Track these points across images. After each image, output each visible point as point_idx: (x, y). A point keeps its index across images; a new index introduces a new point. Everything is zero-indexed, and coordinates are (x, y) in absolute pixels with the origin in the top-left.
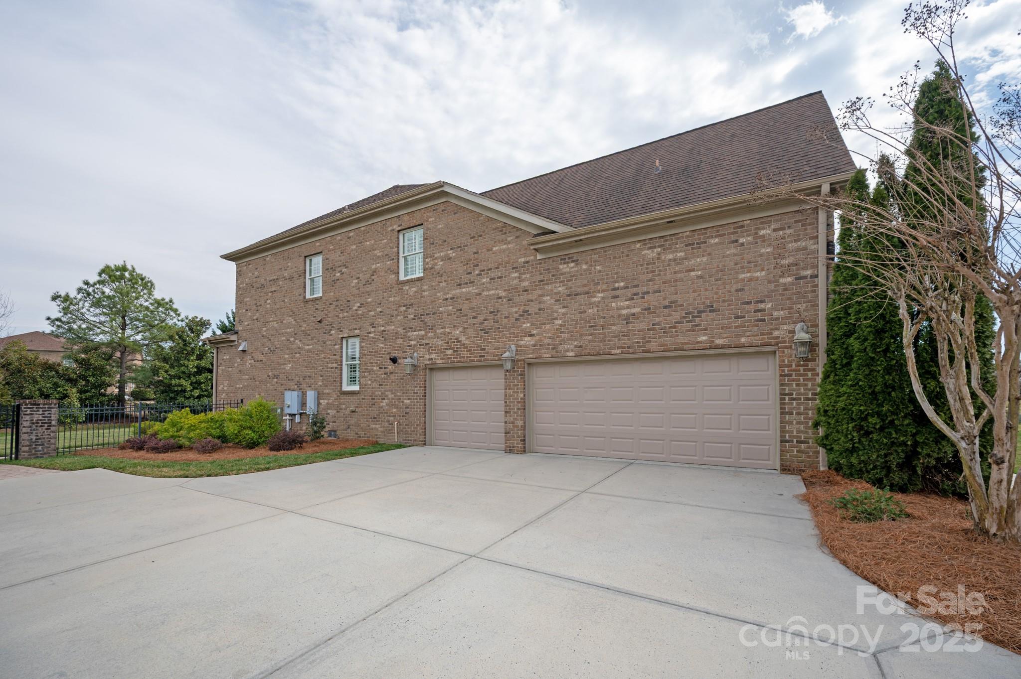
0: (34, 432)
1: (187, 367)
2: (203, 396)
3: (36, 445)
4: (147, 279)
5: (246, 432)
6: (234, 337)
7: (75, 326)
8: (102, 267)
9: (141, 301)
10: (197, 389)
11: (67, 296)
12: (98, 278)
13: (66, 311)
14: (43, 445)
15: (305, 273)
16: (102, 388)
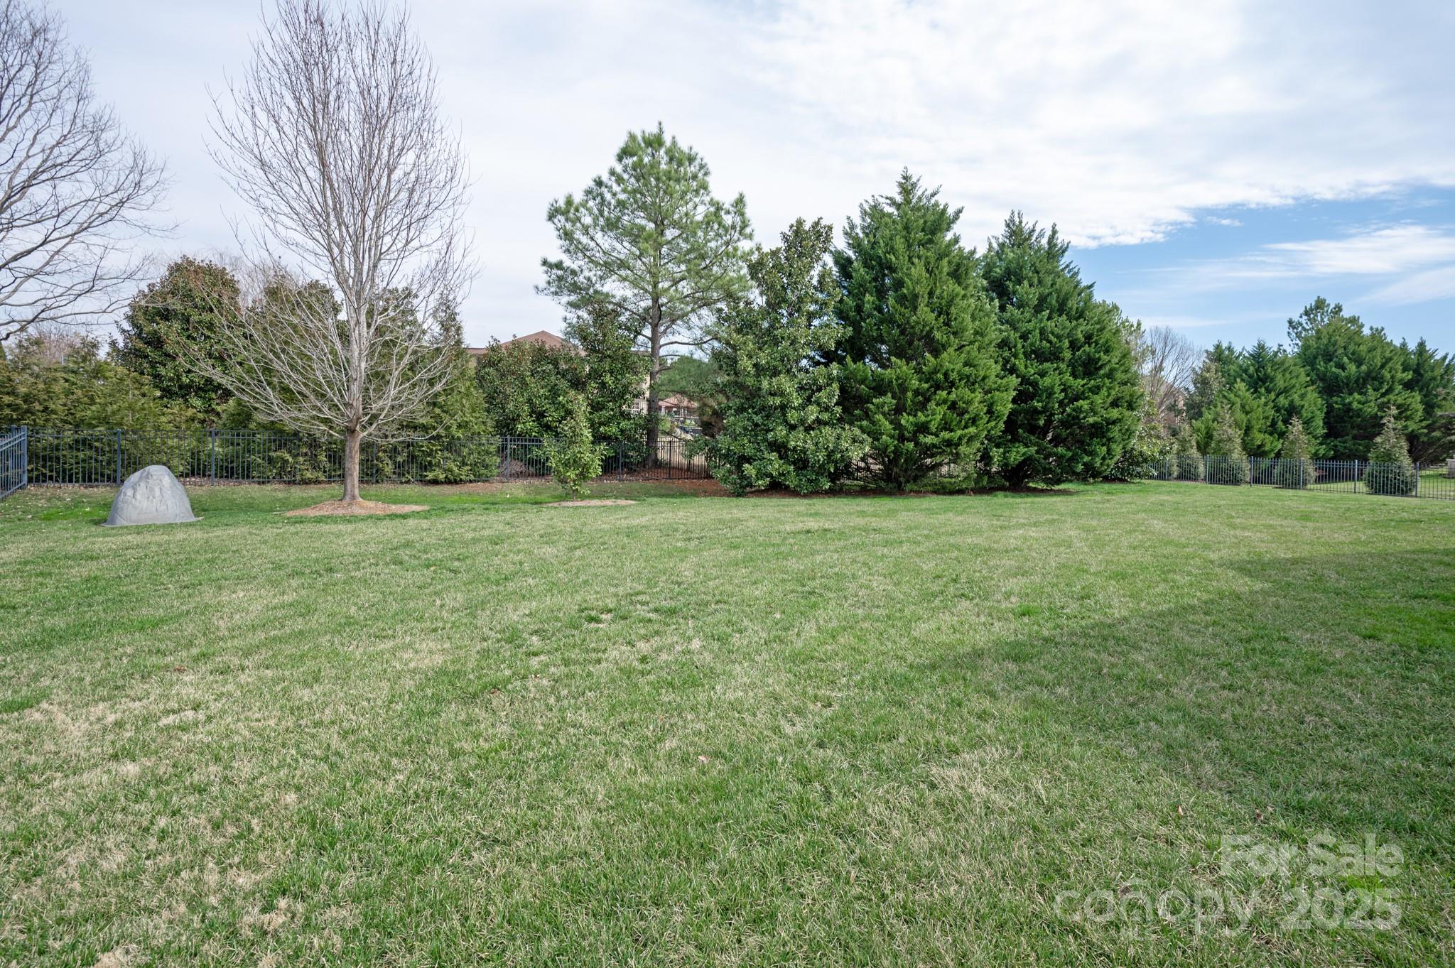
16: (626, 400)
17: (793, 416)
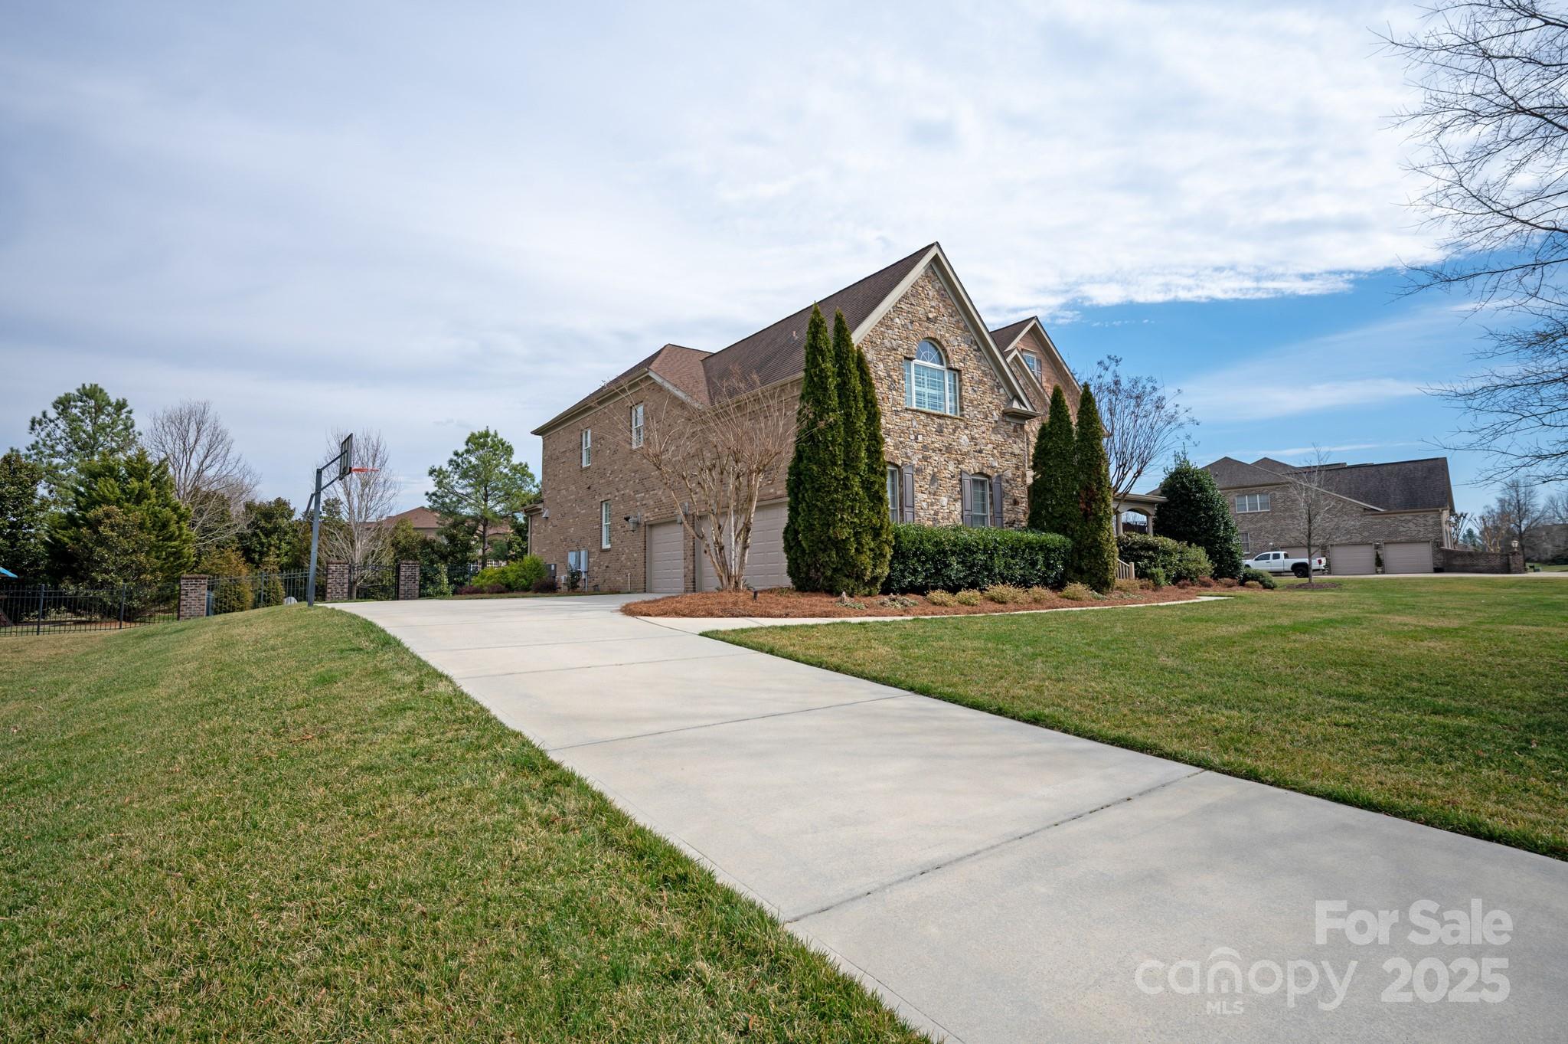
4: (507, 444)
5: (521, 580)
6: (540, 506)
7: (447, 500)
8: (468, 435)
9: (501, 468)
11: (441, 469)
12: (465, 447)
13: (439, 484)
15: (582, 445)
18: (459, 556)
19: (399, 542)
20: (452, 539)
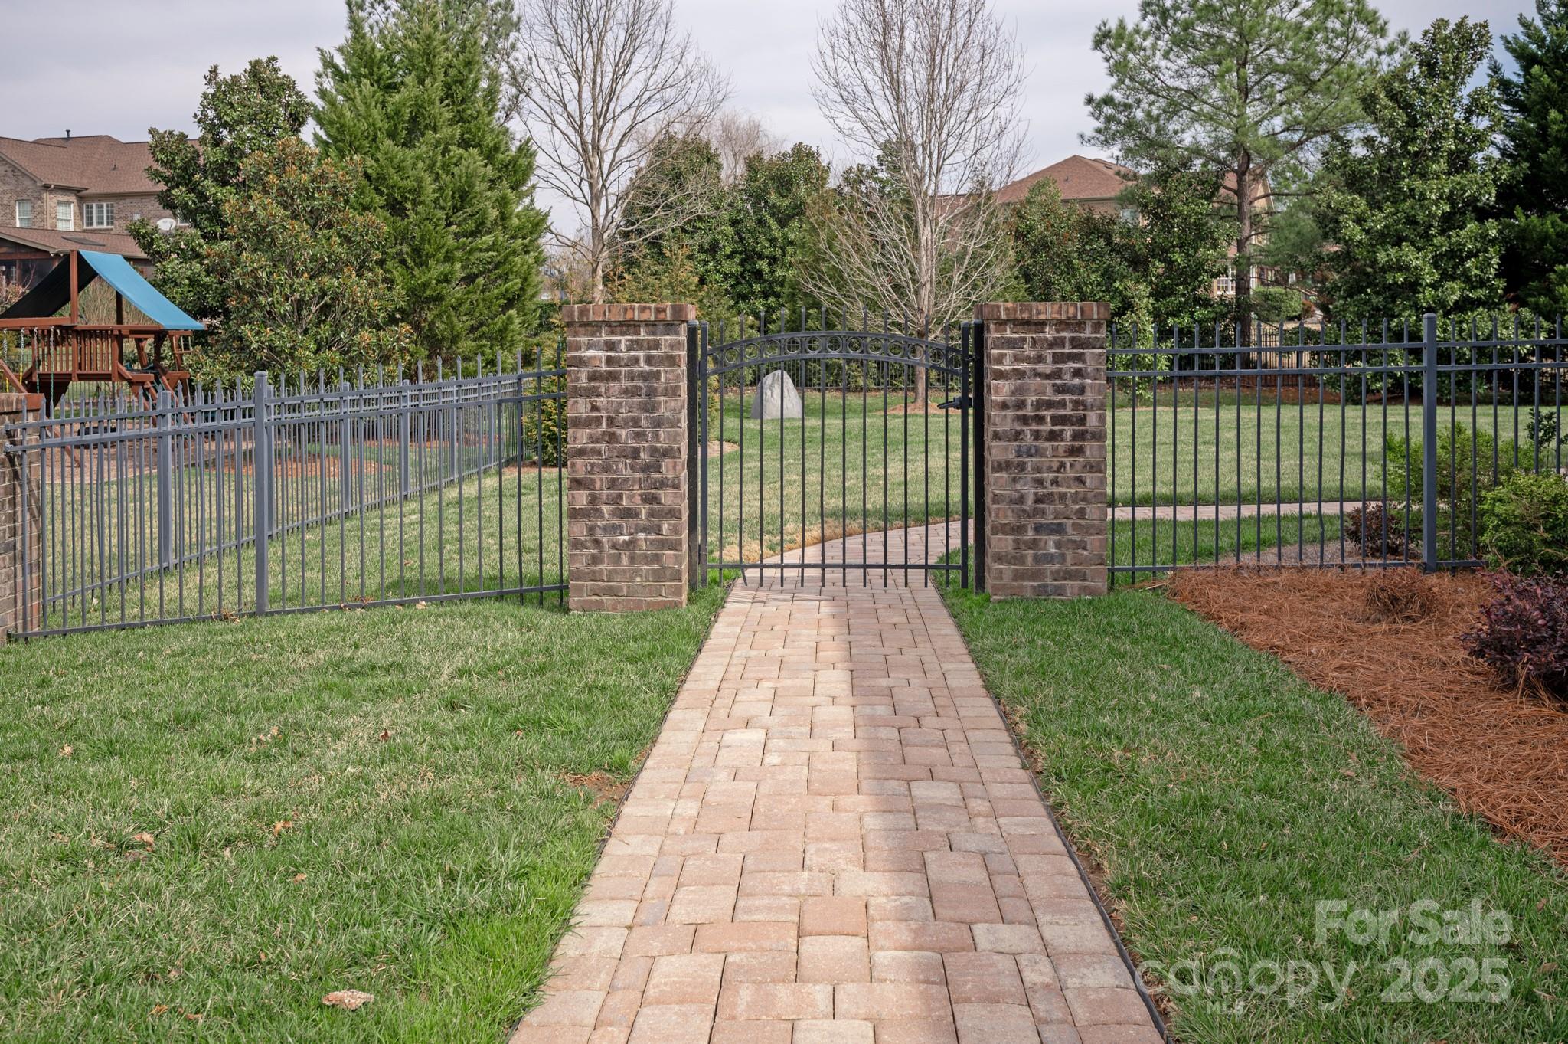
0: (1030, 462)
1: (1423, 197)
2: (1475, 304)
3: (1038, 529)
7: (1140, 113)
10: (1453, 278)
11: (1122, 25)
13: (1119, 69)
14: (1059, 529)
16: (1201, 282)
17: (1427, 296)
18: (1178, 257)
19: (1031, 228)
20: (1159, 211)
